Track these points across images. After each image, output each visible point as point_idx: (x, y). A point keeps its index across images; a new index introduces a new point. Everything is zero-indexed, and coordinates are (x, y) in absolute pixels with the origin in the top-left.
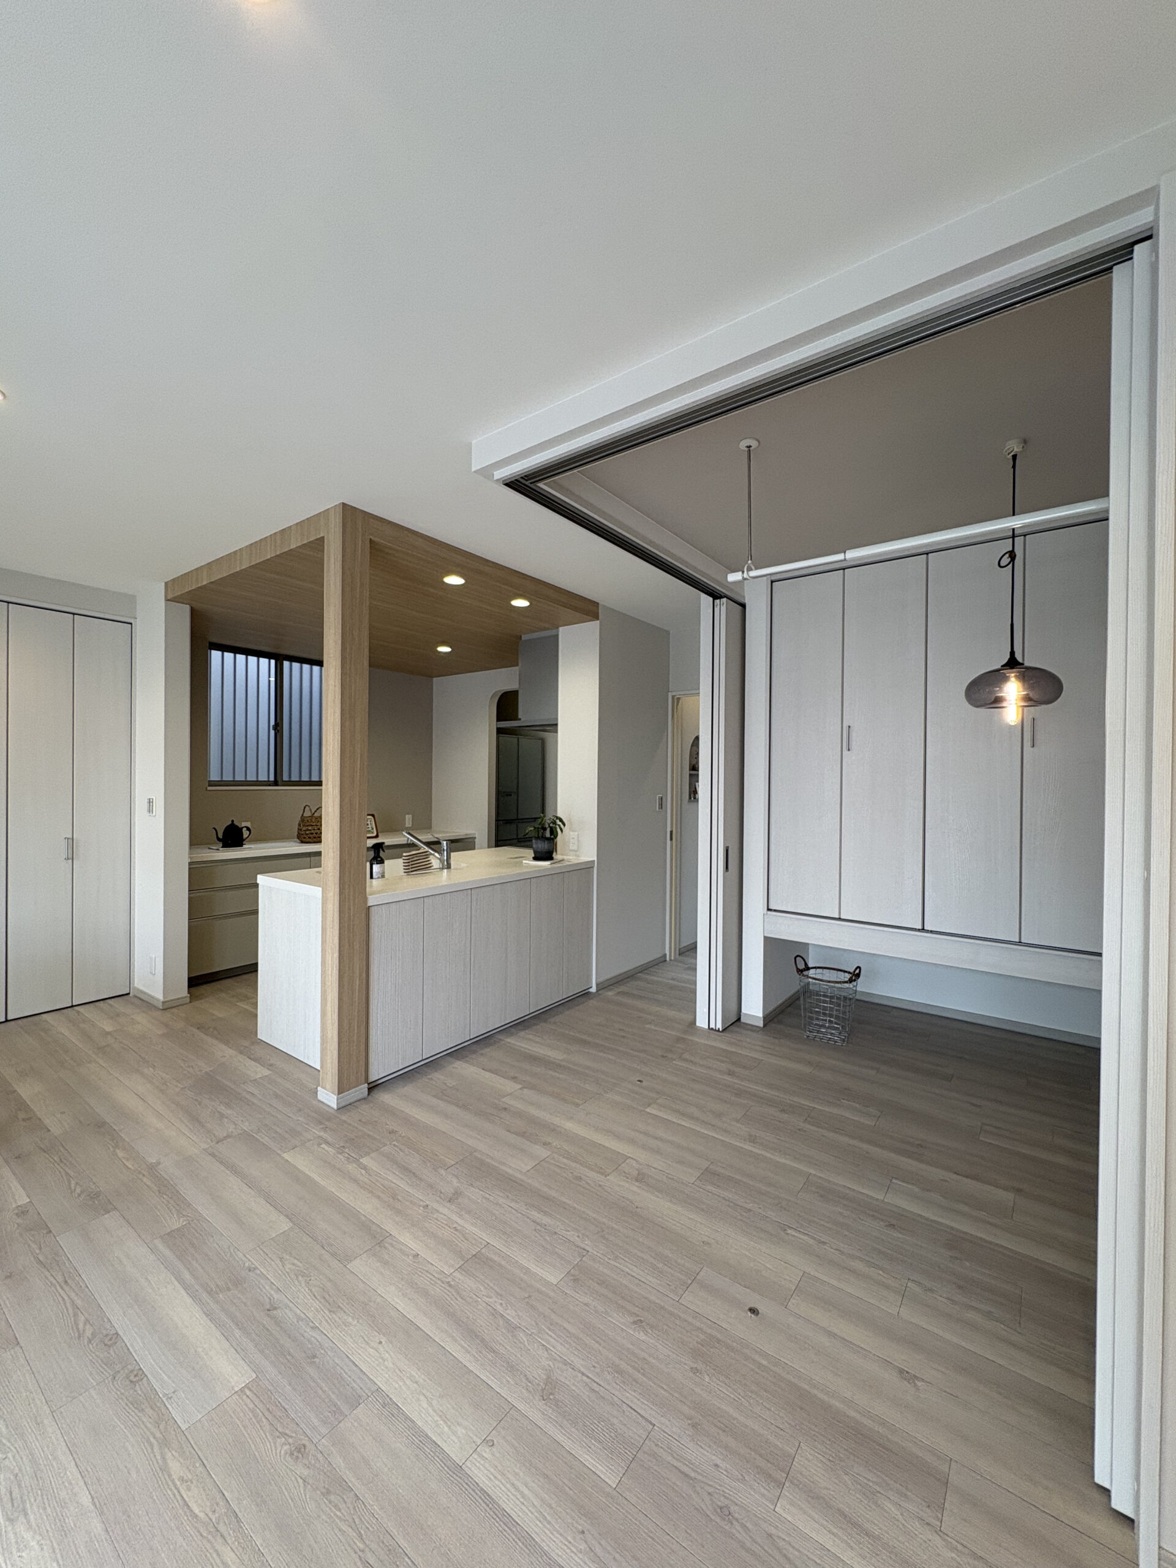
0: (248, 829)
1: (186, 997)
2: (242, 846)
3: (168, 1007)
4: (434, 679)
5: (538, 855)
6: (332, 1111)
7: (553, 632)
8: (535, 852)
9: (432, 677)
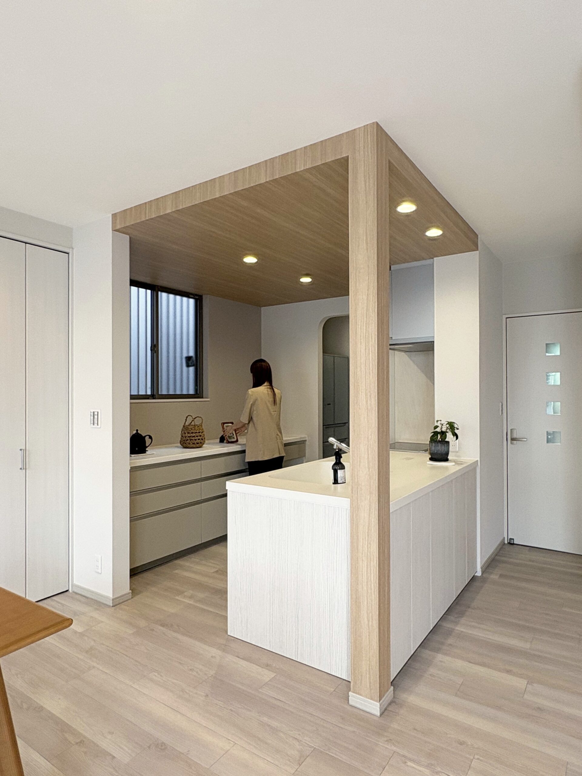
0: (150, 437)
1: (129, 593)
2: (145, 453)
3: (118, 603)
4: (262, 308)
5: (433, 457)
6: (375, 718)
7: (429, 262)
8: (431, 454)
9: (261, 307)
